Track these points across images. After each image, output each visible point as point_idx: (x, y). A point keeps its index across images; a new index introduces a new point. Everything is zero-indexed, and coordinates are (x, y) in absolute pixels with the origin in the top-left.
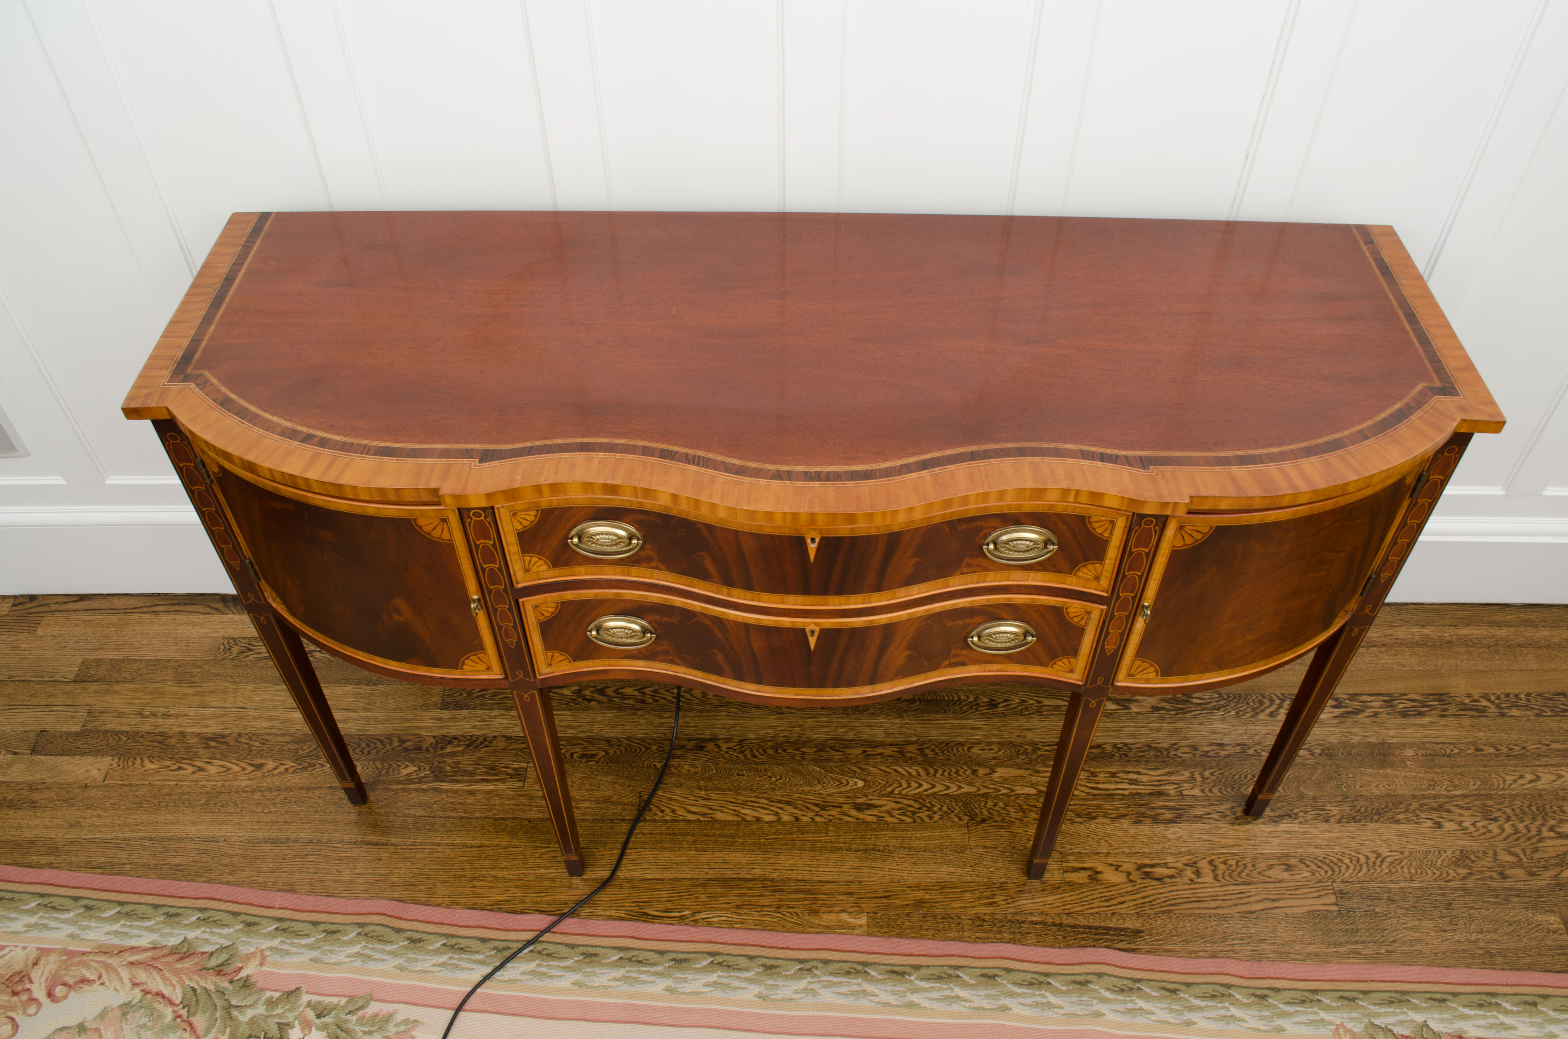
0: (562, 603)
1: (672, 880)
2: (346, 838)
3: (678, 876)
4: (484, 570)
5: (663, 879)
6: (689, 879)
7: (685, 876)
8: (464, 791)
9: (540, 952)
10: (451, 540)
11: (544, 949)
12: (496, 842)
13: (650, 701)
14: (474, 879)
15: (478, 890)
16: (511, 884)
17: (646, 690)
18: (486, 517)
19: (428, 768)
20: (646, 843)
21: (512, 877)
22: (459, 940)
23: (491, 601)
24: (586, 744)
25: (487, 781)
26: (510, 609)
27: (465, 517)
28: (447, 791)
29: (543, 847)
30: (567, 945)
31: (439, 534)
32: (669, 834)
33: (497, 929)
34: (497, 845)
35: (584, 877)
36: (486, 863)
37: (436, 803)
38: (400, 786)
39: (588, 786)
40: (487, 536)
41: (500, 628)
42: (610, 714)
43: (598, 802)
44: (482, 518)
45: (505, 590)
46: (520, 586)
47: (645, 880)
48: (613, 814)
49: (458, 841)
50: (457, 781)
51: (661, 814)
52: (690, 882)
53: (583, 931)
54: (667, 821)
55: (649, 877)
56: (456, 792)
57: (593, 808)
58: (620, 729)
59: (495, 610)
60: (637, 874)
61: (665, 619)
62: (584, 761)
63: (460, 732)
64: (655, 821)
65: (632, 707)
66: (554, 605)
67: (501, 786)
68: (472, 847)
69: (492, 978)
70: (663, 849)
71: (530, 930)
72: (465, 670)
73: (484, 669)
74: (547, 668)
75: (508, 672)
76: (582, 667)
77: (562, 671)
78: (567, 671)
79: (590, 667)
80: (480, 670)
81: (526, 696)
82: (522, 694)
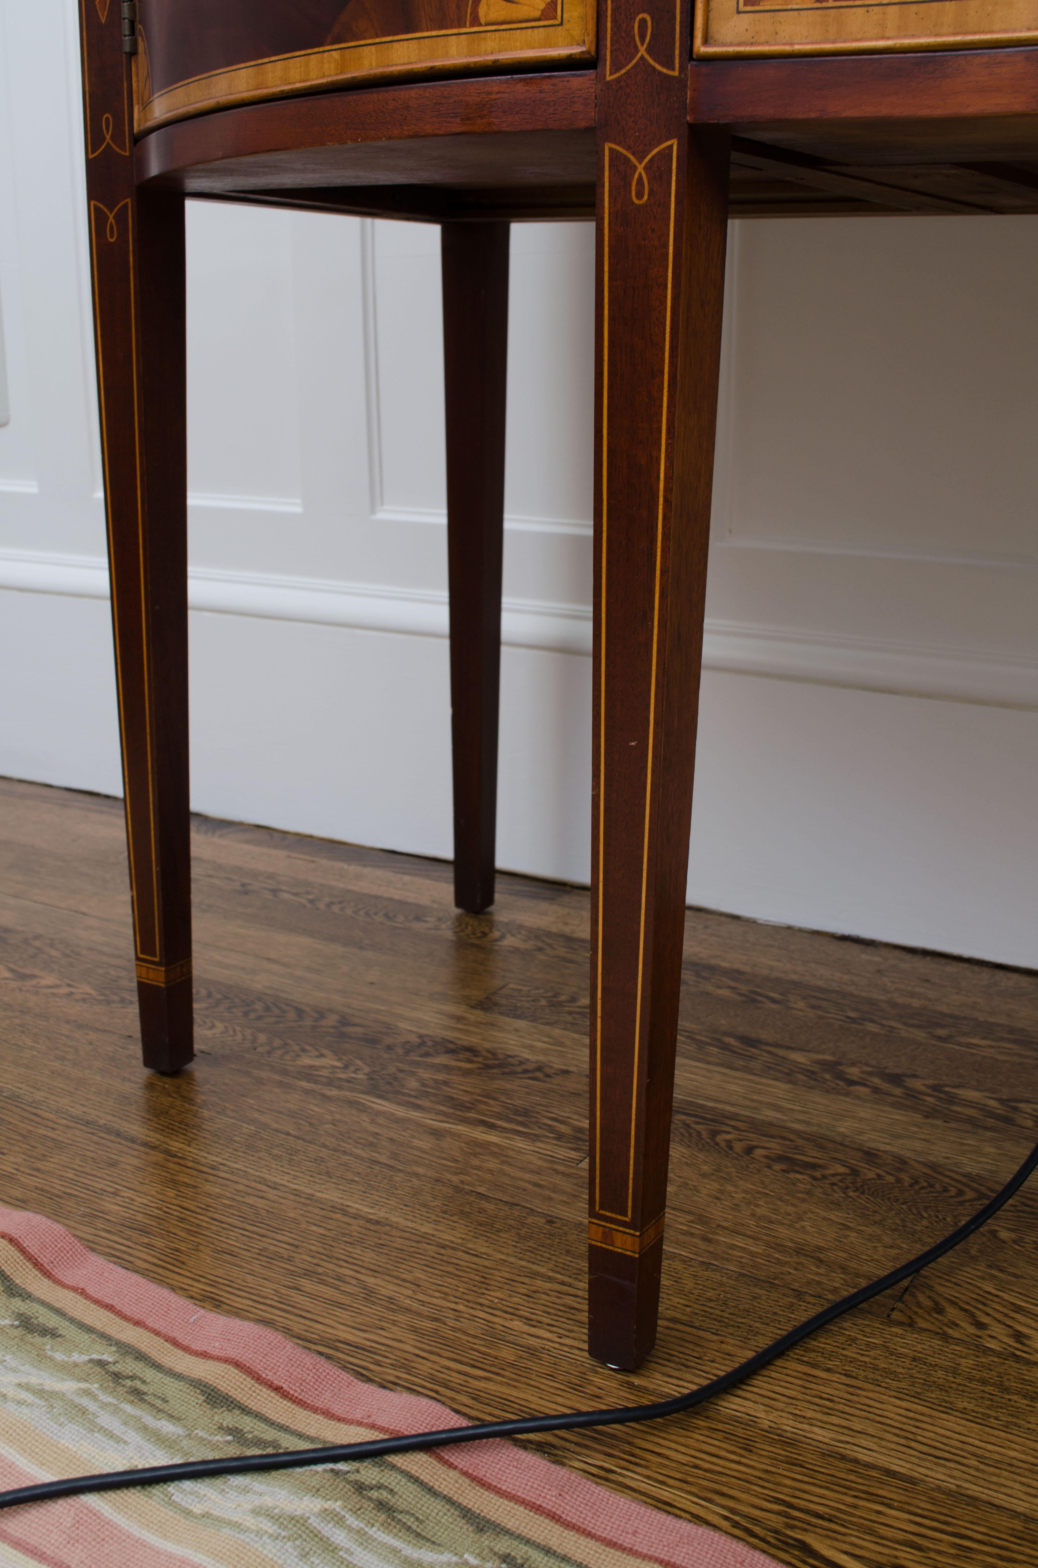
1: (949, 1493)
2: (77, 1111)
3: (974, 1490)
5: (912, 1481)
6: (1015, 1514)
7: (1001, 1499)
8: (419, 1124)
9: (360, 1488)
11: (380, 1487)
12: (427, 1228)
13: (1030, 1123)
14: (308, 1274)
15: (297, 1298)
16: (401, 1318)
17: (1022, 1105)
19: (367, 1069)
20: (894, 1375)
21: (415, 1306)
22: (149, 1374)
24: (800, 1142)
25: (492, 1126)
28: (379, 1113)
29: (550, 1279)
30: (466, 1514)
32: (984, 1382)
33: (277, 1389)
34: (425, 1236)
35: (636, 1381)
36: (369, 1257)
37: (334, 1123)
38: (277, 1077)
39: (759, 1211)
42: (898, 1115)
43: (780, 1247)
47: (843, 1458)
48: (809, 1283)
49: (333, 1195)
50: (418, 1107)
51: (972, 1330)
52: (1018, 1525)
53: (549, 1501)
54: (987, 1351)
55: (864, 1456)
56: (397, 1120)
57: (753, 1254)
58: (918, 1145)
60: (821, 1434)
62: (777, 1167)
63: (487, 1045)
64: (945, 1337)
65: (970, 1120)
67: (520, 1143)
68: (356, 1216)
69: (157, 1491)
70: (949, 1409)
71: (373, 1426)
72: (480, 25)
73: (537, 14)
74: (739, 12)
75: (609, 25)
76: (859, 36)
77: (784, 44)
78: (800, 44)
79: (887, 35)
80: (526, 17)
81: (640, 174)
82: (629, 160)
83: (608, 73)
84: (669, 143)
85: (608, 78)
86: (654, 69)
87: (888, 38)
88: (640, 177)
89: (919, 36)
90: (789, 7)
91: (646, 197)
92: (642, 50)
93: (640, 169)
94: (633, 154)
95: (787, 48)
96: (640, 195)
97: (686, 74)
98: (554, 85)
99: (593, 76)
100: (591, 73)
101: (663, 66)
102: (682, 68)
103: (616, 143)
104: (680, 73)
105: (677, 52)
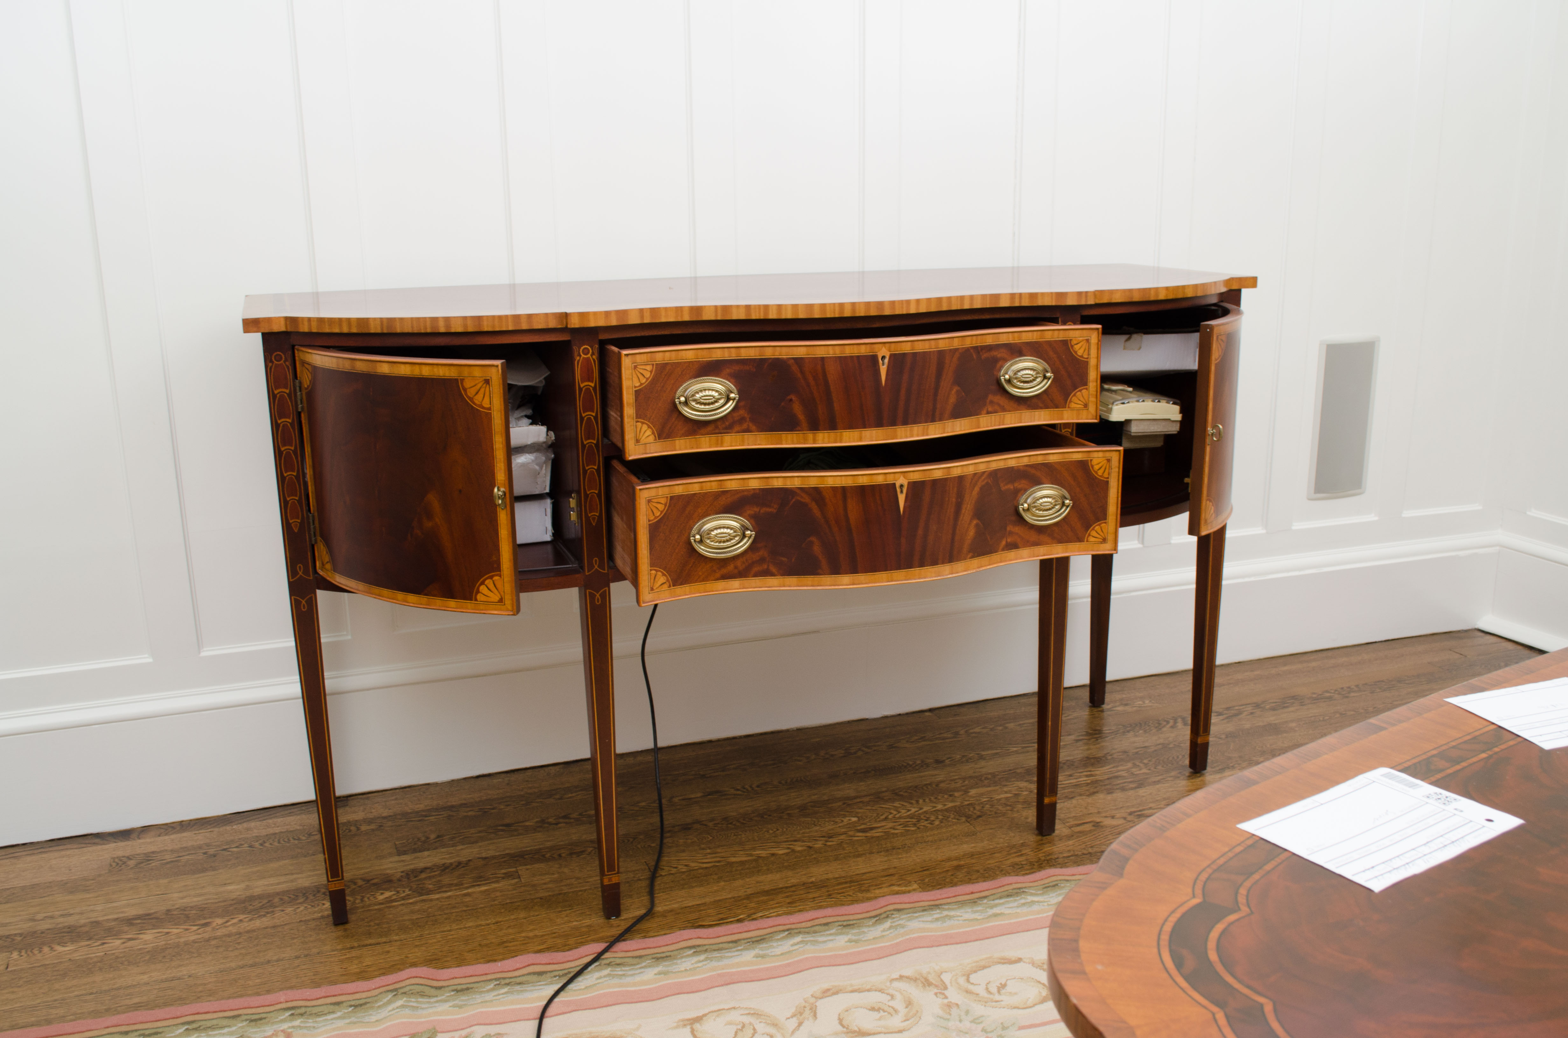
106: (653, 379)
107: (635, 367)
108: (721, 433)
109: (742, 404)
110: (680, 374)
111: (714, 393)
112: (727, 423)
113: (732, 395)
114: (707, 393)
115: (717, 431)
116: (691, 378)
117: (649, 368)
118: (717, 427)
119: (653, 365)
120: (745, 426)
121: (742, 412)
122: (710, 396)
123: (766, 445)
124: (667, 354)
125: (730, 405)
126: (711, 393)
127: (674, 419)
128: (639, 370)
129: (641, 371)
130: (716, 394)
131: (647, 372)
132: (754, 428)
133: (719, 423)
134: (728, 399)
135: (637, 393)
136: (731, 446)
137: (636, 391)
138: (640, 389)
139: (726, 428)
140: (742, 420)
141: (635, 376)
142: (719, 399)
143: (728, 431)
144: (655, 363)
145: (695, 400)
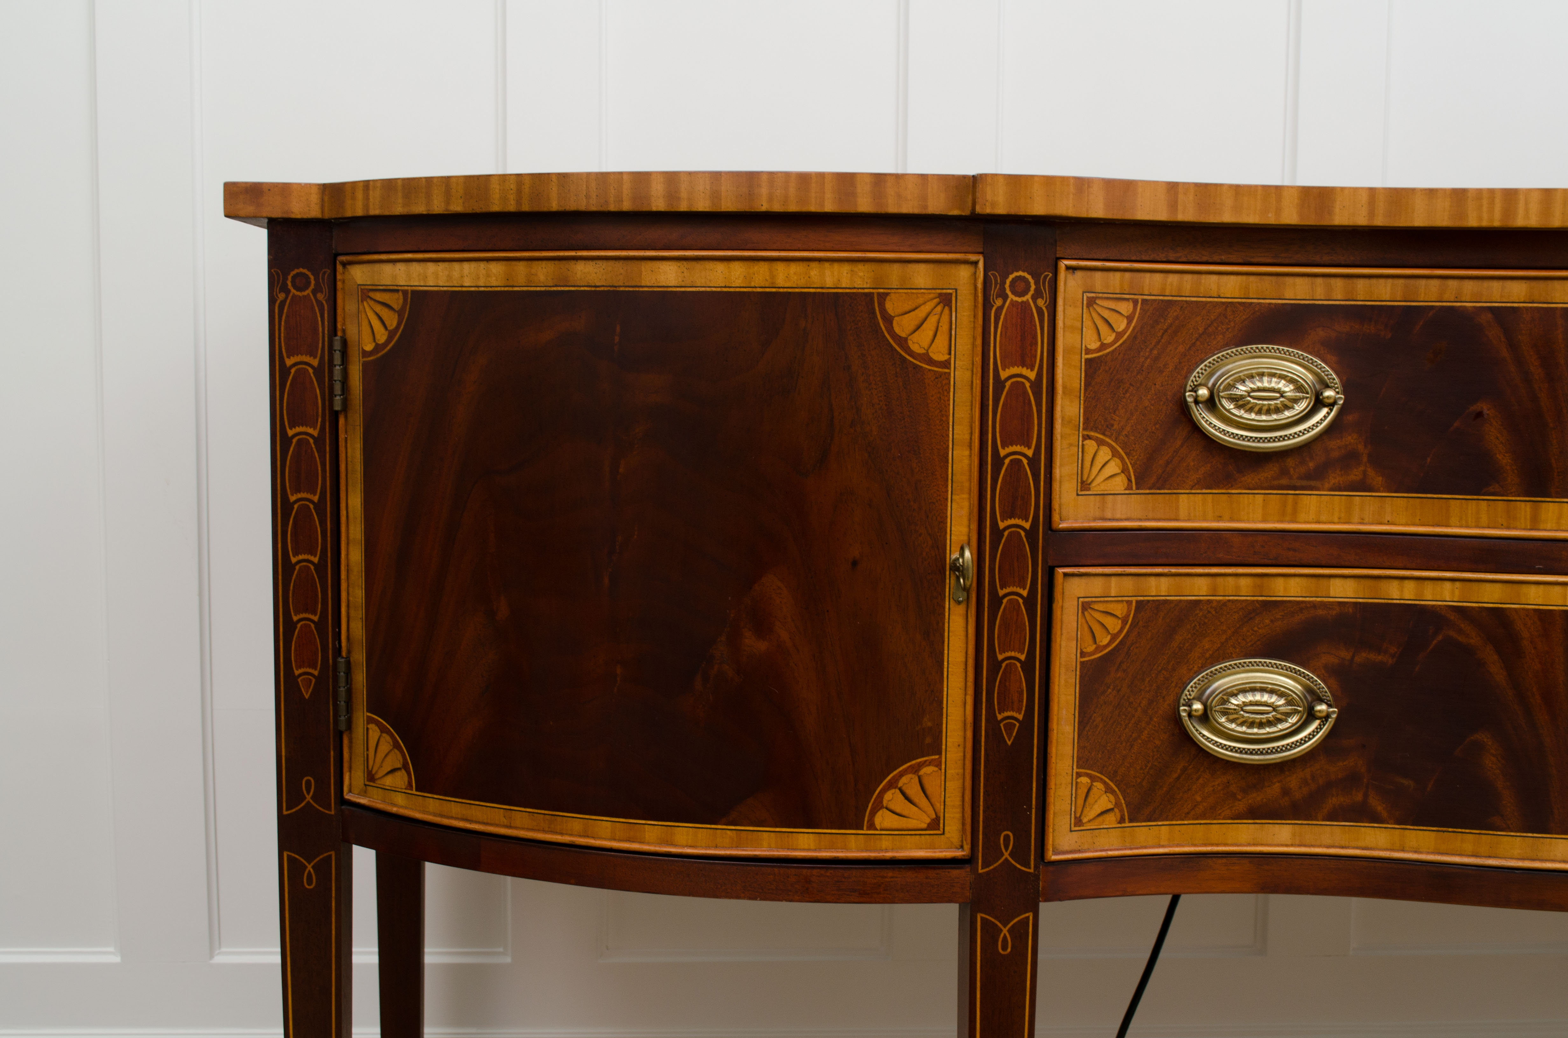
0: (1141, 606)
4: (998, 461)
10: (946, 364)
18: (1038, 294)
23: (992, 570)
26: (1030, 602)
27: (994, 292)
31: (925, 344)
40: (1025, 360)
41: (995, 666)
44: (1028, 297)
45: (1032, 534)
46: (1063, 525)
59: (996, 601)
61: (1363, 657)
66: (1119, 610)
72: (877, 830)
73: (924, 826)
74: (1071, 831)
75: (981, 837)
76: (1144, 844)
77: (1101, 851)
78: (1111, 850)
79: (1162, 843)
80: (915, 827)
81: (1005, 935)
82: (997, 925)
83: (980, 868)
84: (1027, 915)
85: (980, 871)
86: (1015, 867)
87: (1163, 846)
88: (1005, 937)
89: (1183, 846)
90: (1102, 827)
91: (1009, 950)
92: (1006, 855)
93: (1005, 931)
94: (1000, 922)
95: (1103, 854)
96: (1004, 948)
97: (1039, 872)
98: (937, 874)
99: (968, 870)
100: (968, 868)
101: (1022, 865)
102: (1036, 867)
103: (986, 914)
104: (1035, 870)
105: (1032, 857)
106: (1134, 337)
107: (1091, 302)
108: (1295, 488)
109: (1350, 418)
110: (1201, 330)
111: (1282, 385)
112: (1311, 465)
113: (1329, 393)
114: (1266, 383)
115: (1284, 481)
116: (1227, 345)
117: (1125, 308)
118: (1284, 472)
119: (1135, 302)
120: (1355, 475)
121: (1350, 439)
122: (1273, 390)
123: (1407, 525)
124: (1173, 279)
125: (1322, 418)
126: (1274, 383)
127: (1179, 443)
128: (1099, 310)
129: (1106, 314)
130: (1288, 389)
131: (1121, 318)
132: (1379, 480)
133: (1290, 462)
134: (1319, 403)
135: (1092, 367)
136: (1318, 522)
137: (1088, 361)
138: (1099, 357)
139: (1308, 476)
140: (1349, 459)
141: (1087, 323)
142: (1296, 401)
143: (1313, 483)
144: (1140, 298)
145: (1233, 399)
